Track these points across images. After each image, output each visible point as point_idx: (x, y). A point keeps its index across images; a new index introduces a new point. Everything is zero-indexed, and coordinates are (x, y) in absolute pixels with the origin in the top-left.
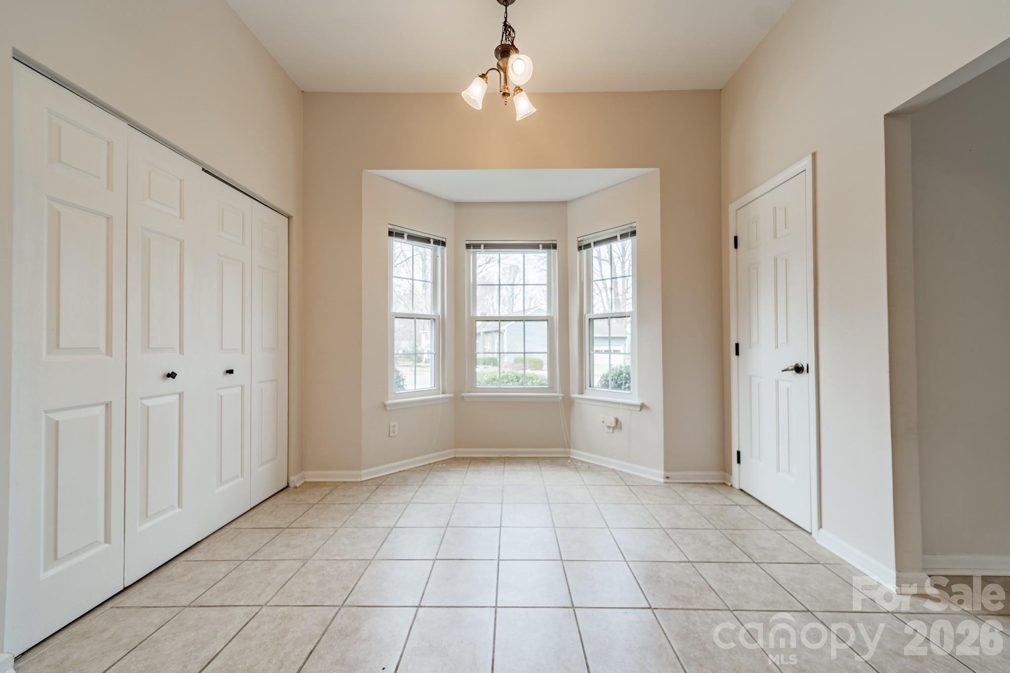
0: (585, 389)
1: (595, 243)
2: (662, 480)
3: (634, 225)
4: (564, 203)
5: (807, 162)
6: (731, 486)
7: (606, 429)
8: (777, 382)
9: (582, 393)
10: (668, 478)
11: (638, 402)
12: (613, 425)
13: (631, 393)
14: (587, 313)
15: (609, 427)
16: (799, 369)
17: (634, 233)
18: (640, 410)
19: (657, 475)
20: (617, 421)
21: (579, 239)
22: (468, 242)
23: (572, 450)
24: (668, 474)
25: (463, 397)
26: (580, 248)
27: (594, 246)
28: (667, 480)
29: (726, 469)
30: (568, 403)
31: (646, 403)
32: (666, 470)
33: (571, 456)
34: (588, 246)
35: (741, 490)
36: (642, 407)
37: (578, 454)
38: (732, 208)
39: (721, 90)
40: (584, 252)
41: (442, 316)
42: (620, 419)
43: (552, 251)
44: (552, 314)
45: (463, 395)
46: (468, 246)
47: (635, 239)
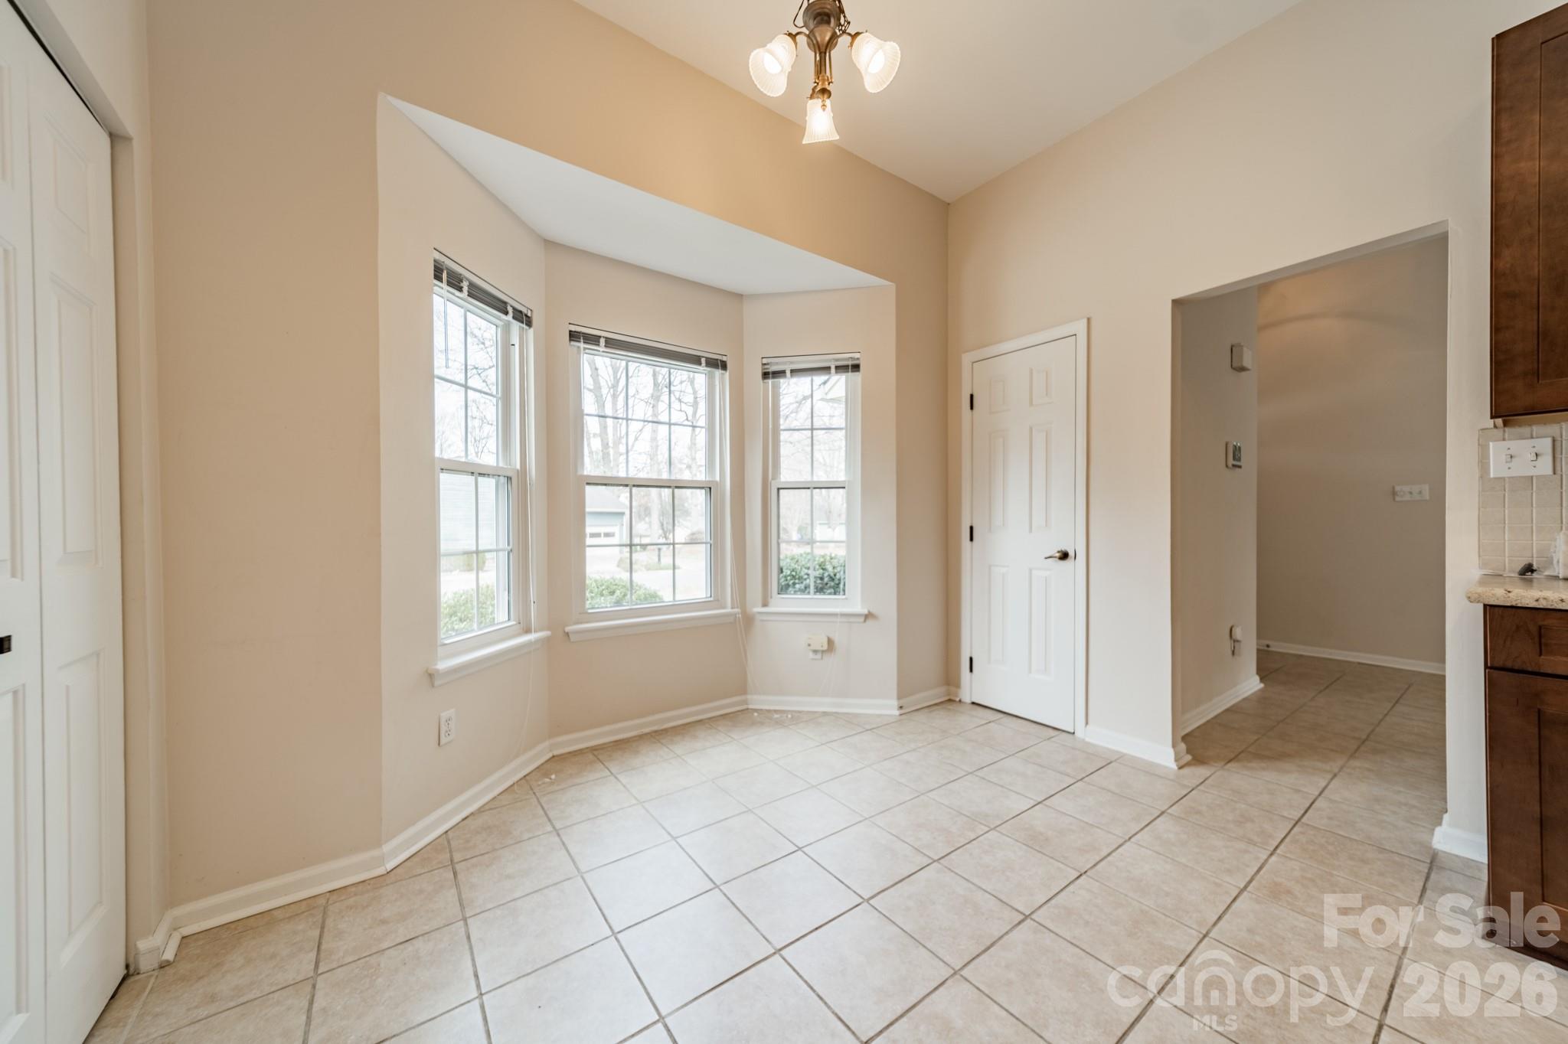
0: (771, 597)
1: (792, 371)
2: (897, 712)
3: (857, 355)
4: (739, 297)
5: (1080, 327)
6: (960, 701)
7: (811, 655)
8: (1031, 570)
9: (765, 604)
10: (901, 707)
11: (859, 608)
12: (825, 647)
13: (846, 599)
14: (773, 479)
15: (815, 652)
16: (1064, 556)
17: (856, 368)
18: (865, 621)
19: (889, 707)
20: (830, 642)
21: (765, 361)
22: (573, 328)
23: (749, 697)
24: (903, 702)
25: (567, 634)
26: (766, 375)
27: (792, 376)
28: (902, 711)
29: (950, 679)
30: (748, 621)
31: (873, 611)
32: (899, 698)
33: (750, 707)
34: (779, 374)
35: (973, 703)
36: (868, 616)
37: (758, 701)
38: (967, 359)
39: (949, 204)
40: (770, 381)
41: (523, 472)
42: (836, 639)
43: (718, 373)
44: (718, 479)
45: (568, 629)
46: (574, 336)
47: (856, 377)
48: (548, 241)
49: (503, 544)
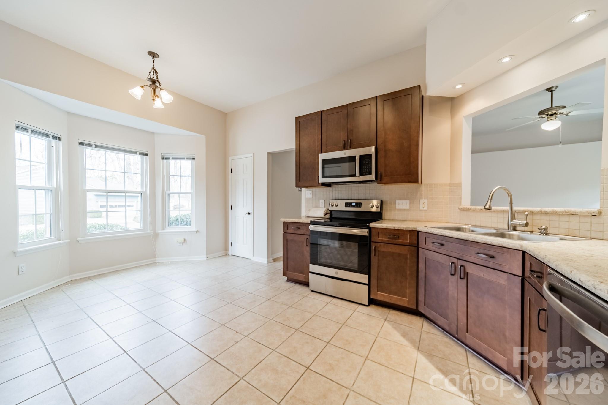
0: (166, 227)
1: (172, 158)
2: (206, 259)
3: (194, 155)
4: (153, 133)
5: (252, 155)
6: (229, 255)
7: (179, 244)
8: (243, 217)
9: (163, 230)
10: (207, 257)
11: (194, 229)
12: (183, 241)
13: (191, 227)
14: (167, 191)
15: (180, 243)
16: (249, 214)
17: (194, 159)
18: (196, 233)
19: (204, 257)
20: (185, 240)
21: (163, 154)
22: (80, 141)
23: (157, 259)
24: (207, 256)
25: (78, 241)
26: (163, 158)
27: (172, 160)
28: (207, 258)
29: (226, 249)
30: (156, 235)
31: (198, 230)
32: (207, 255)
33: (157, 262)
34: (167, 158)
35: (232, 255)
36: (197, 232)
37: (160, 260)
38: (230, 158)
39: (226, 113)
40: (165, 161)
41: (57, 188)
42: (186, 238)
43: (145, 157)
44: (145, 190)
45: (77, 239)
46: (80, 144)
47: (193, 161)
48: (69, 112)
49: (48, 211)
